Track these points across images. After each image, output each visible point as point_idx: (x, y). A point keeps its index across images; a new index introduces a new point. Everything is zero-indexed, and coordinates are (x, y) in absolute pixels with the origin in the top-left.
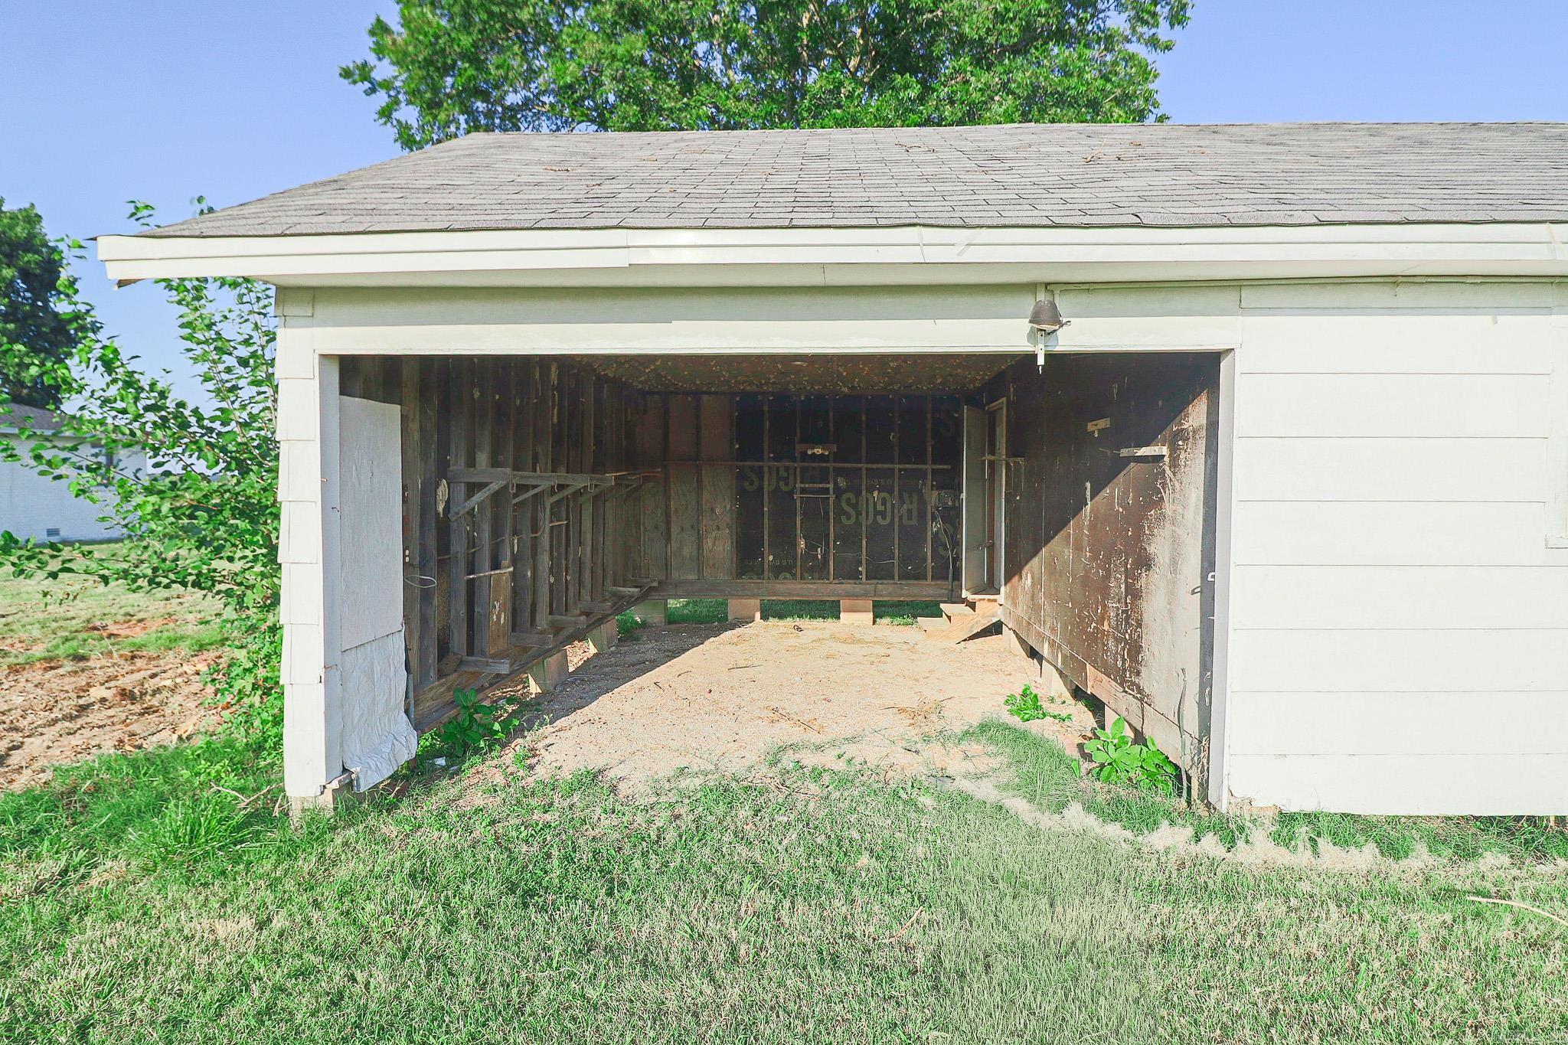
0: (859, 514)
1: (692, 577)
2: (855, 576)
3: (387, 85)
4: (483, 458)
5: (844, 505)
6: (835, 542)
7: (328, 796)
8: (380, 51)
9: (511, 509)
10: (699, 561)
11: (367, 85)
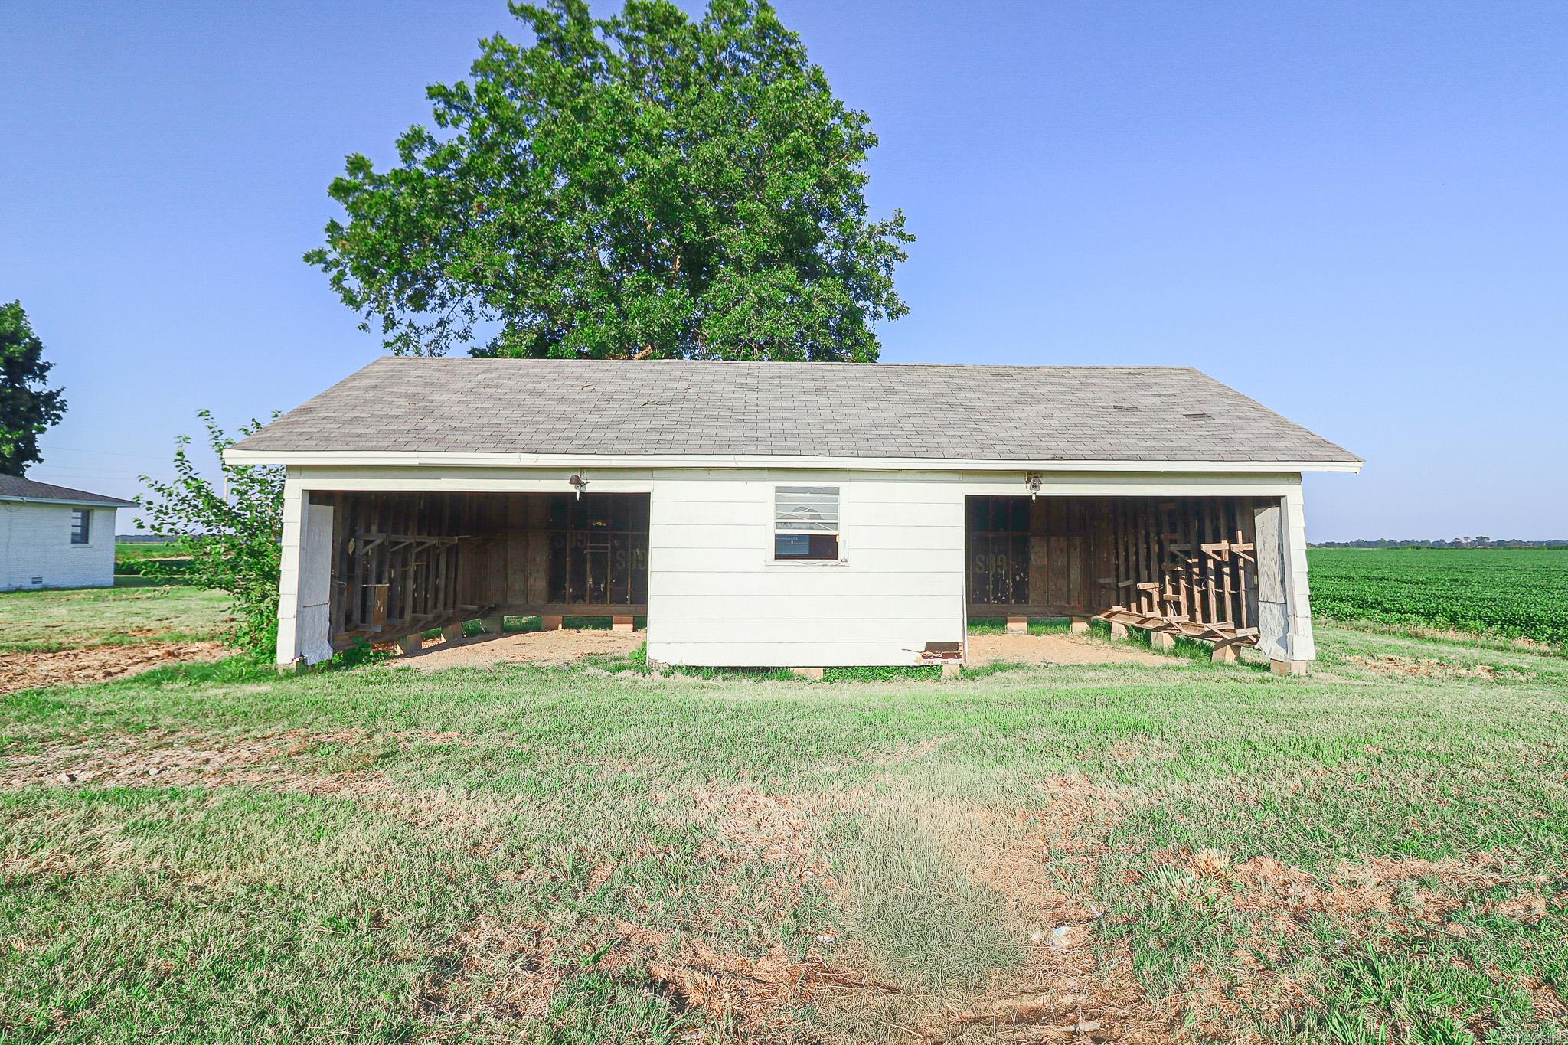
0: (627, 562)
1: (521, 602)
2: (624, 602)
3: (337, 263)
4: (374, 529)
5: (618, 558)
6: (611, 581)
7: (295, 663)
8: (333, 241)
9: (389, 554)
10: (526, 592)
11: (323, 265)
